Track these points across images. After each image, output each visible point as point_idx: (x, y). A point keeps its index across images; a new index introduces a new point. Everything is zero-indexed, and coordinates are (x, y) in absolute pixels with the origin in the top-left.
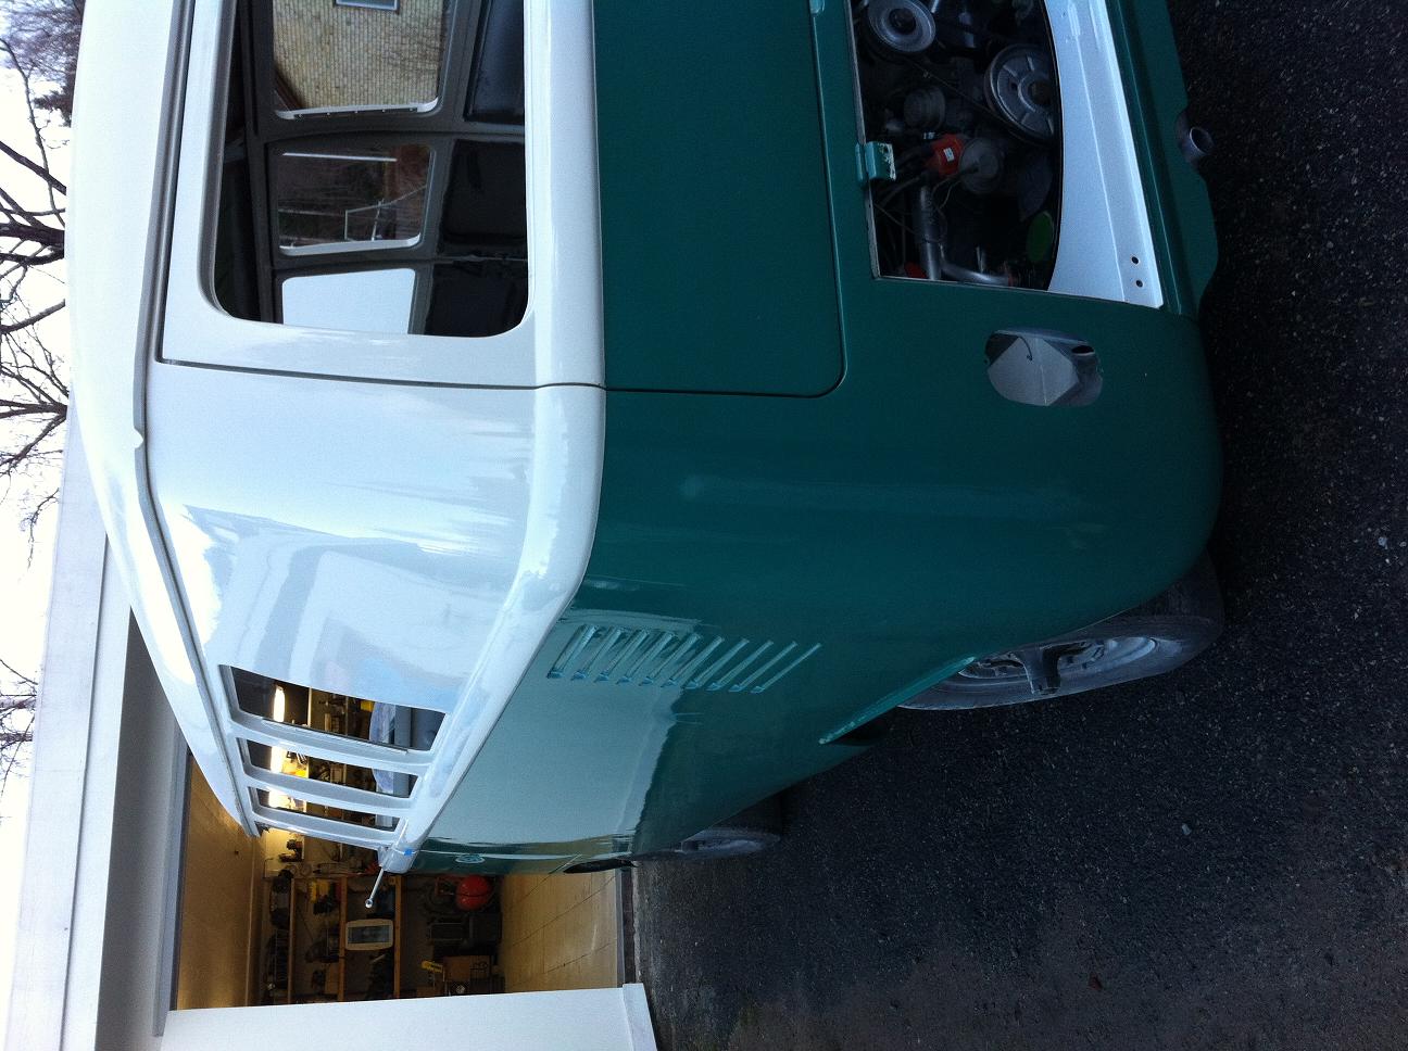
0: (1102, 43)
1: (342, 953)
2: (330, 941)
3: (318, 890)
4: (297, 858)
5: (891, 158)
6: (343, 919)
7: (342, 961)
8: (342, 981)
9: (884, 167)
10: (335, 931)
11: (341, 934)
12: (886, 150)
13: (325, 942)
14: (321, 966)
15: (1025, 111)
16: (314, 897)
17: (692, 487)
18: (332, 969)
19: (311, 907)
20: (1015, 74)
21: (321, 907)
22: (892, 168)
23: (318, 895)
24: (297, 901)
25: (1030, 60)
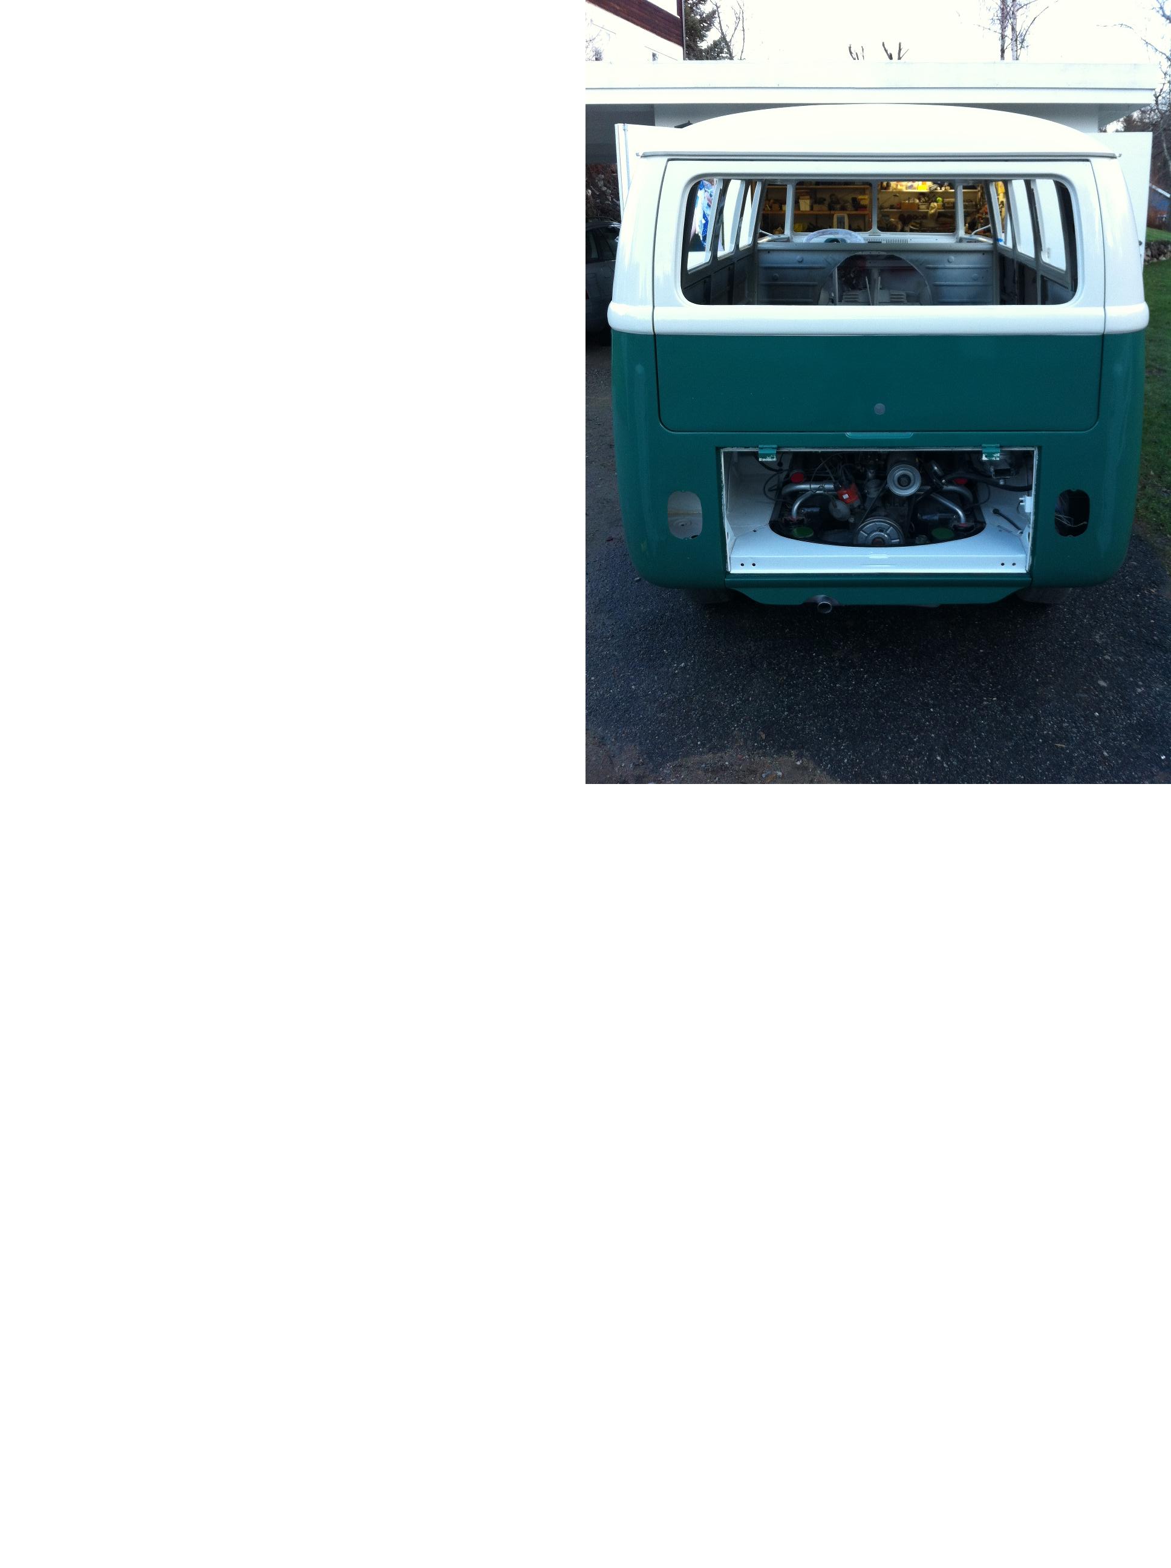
0: (867, 568)
1: (832, 212)
2: (838, 206)
3: (864, 199)
4: (882, 188)
5: (769, 459)
6: (848, 212)
7: (828, 212)
8: (820, 213)
9: (764, 456)
10: (843, 209)
11: (842, 212)
12: (773, 458)
13: (839, 203)
14: (827, 203)
15: (869, 534)
16: (860, 197)
17: (639, 369)
18: (825, 207)
19: (854, 196)
20: (888, 532)
21: (854, 200)
22: (764, 460)
23: (862, 199)
24: (861, 189)
25: (898, 540)
